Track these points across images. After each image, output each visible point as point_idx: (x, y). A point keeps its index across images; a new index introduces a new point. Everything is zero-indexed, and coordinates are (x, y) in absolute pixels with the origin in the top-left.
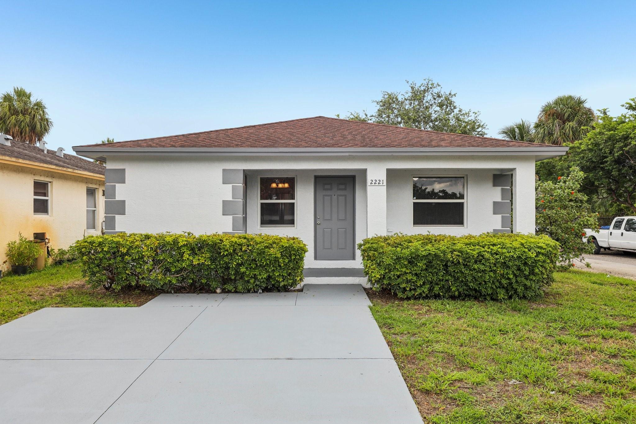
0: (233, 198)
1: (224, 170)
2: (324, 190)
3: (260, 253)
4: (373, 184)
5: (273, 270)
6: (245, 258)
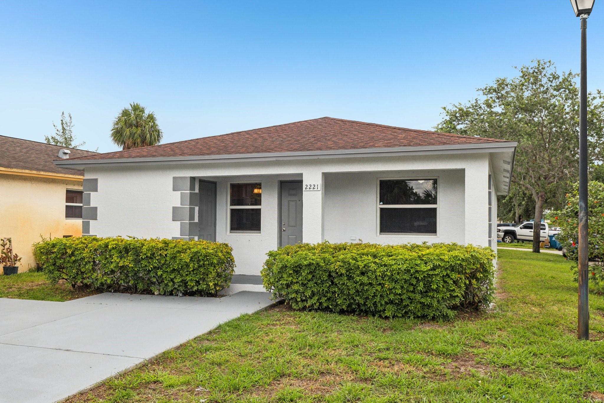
0: (181, 204)
1: (174, 178)
2: (289, 195)
3: (174, 258)
4: (308, 190)
5: (187, 275)
6: (163, 262)
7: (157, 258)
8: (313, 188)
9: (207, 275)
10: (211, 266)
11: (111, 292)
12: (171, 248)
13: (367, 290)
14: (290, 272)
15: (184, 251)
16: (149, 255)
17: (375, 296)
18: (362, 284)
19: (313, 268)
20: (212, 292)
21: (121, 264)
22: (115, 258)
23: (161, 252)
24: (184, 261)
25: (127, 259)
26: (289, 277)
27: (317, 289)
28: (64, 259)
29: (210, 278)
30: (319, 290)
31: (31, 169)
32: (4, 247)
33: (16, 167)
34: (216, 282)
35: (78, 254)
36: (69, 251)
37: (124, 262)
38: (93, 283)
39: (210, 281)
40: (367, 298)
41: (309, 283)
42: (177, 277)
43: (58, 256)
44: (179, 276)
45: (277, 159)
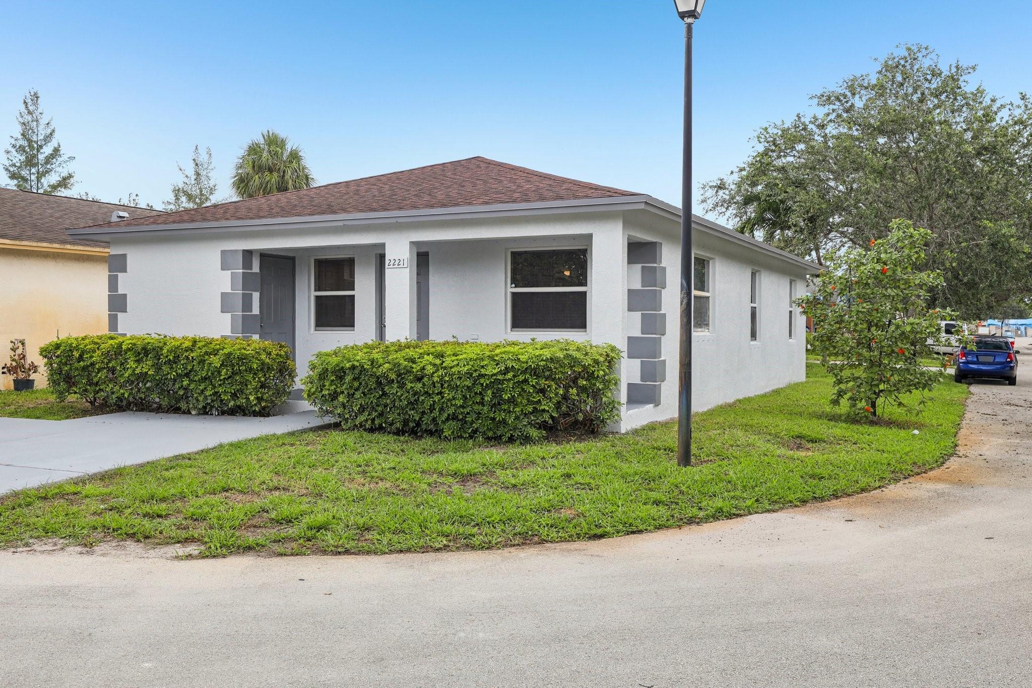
0: (232, 289)
1: (222, 252)
3: (202, 362)
4: (391, 266)
5: (220, 385)
6: (189, 368)
7: (182, 362)
8: (398, 264)
9: (246, 385)
10: (250, 372)
11: (132, 410)
12: (199, 348)
13: (423, 402)
14: (332, 378)
15: (215, 353)
16: (171, 358)
17: (432, 409)
18: (415, 394)
19: (357, 372)
20: (255, 410)
21: (138, 371)
22: (131, 364)
23: (187, 354)
24: (213, 365)
25: (146, 364)
26: (331, 385)
27: (365, 401)
28: (71, 364)
29: (249, 389)
30: (368, 403)
31: (51, 241)
32: (15, 352)
33: (29, 239)
34: (260, 395)
35: (87, 358)
36: (76, 354)
37: (143, 367)
38: (107, 396)
39: (250, 393)
40: (423, 413)
41: (356, 393)
42: (208, 389)
43: (63, 361)
44: (211, 386)
45: (346, 223)
